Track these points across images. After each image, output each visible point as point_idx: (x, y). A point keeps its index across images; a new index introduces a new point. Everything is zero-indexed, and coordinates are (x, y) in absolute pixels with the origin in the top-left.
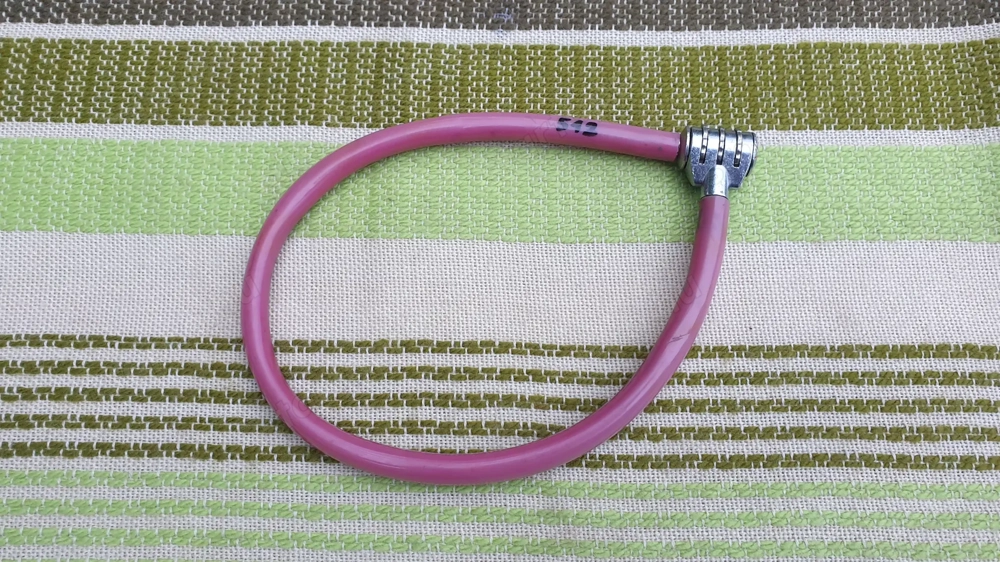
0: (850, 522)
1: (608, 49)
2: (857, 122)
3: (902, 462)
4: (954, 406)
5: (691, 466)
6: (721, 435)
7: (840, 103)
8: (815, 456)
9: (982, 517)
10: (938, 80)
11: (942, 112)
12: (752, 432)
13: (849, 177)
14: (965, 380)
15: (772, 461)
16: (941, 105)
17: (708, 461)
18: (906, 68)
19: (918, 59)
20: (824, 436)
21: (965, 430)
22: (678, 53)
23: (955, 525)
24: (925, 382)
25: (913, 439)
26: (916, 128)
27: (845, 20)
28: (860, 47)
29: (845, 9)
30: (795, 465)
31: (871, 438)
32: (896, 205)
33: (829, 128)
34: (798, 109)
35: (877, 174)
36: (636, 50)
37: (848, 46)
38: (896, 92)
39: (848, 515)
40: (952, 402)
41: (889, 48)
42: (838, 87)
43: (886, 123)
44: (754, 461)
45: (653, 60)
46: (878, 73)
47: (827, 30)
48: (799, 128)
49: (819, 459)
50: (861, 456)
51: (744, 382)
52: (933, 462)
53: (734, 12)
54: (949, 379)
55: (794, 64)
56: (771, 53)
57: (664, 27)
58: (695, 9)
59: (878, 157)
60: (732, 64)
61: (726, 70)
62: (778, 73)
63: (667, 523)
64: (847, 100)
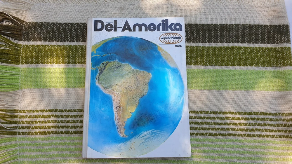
0: (237, 147)
1: (191, 47)
2: (243, 64)
3: (248, 135)
4: (259, 125)
5: (207, 135)
6: (212, 129)
7: (240, 60)
8: (231, 134)
9: (262, 146)
10: (260, 55)
11: (261, 63)
12: (219, 129)
13: (241, 76)
14: (261, 120)
15: (222, 135)
16: (261, 61)
17: (210, 134)
18: (254, 52)
19: (256, 50)
20: (233, 130)
21: (261, 129)
22: (206, 48)
23: (257, 148)
24: (253, 120)
25: (250, 131)
26: (256, 66)
27: (241, 41)
28: (244, 47)
29: (241, 39)
30: (227, 136)
31: (242, 131)
32: (250, 83)
33: (237, 66)
34: (231, 62)
35: (247, 76)
36: (197, 47)
37: (242, 47)
38: (252, 58)
39: (237, 145)
40: (258, 124)
41: (250, 48)
42: (240, 57)
43: (249, 65)
44: (219, 135)
45: (200, 49)
46: (248, 53)
47: (237, 44)
48: (231, 65)
49: (232, 135)
50: (240, 134)
51: (217, 119)
52: (254, 136)
53: (218, 39)
54: (258, 119)
55: (230, 51)
56: (226, 48)
57: (202, 42)
58: (209, 38)
59: (248, 72)
60: (217, 51)
61: (216, 52)
62: (227, 53)
63: (202, 146)
64: (241, 59)
